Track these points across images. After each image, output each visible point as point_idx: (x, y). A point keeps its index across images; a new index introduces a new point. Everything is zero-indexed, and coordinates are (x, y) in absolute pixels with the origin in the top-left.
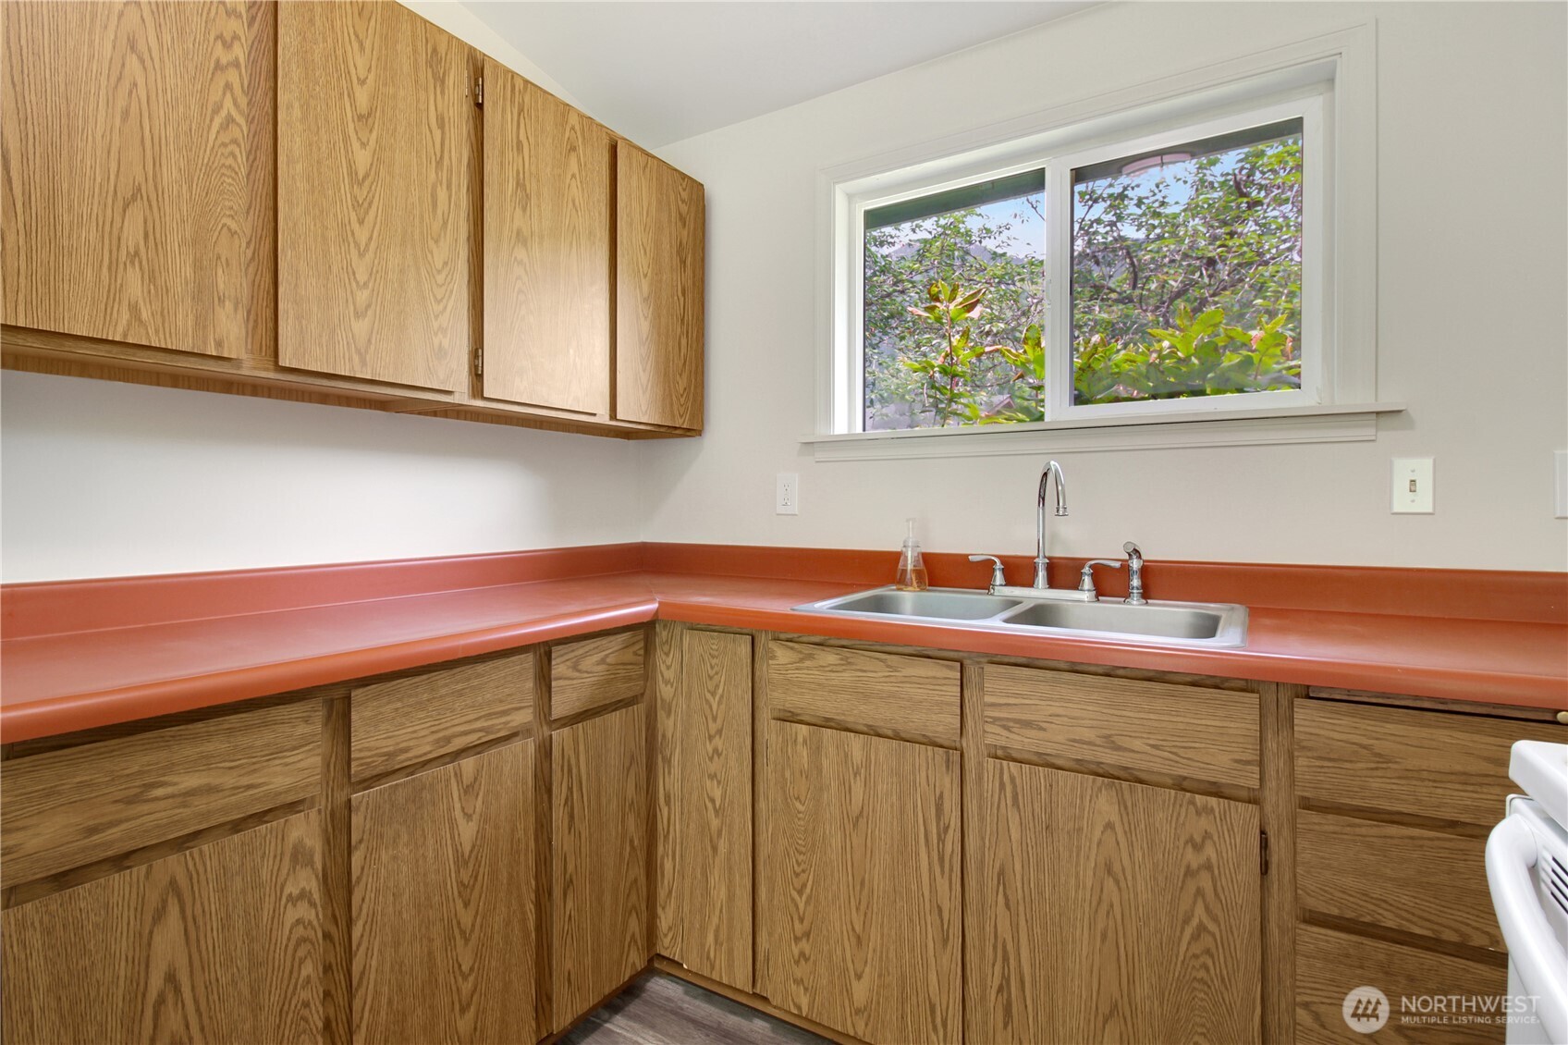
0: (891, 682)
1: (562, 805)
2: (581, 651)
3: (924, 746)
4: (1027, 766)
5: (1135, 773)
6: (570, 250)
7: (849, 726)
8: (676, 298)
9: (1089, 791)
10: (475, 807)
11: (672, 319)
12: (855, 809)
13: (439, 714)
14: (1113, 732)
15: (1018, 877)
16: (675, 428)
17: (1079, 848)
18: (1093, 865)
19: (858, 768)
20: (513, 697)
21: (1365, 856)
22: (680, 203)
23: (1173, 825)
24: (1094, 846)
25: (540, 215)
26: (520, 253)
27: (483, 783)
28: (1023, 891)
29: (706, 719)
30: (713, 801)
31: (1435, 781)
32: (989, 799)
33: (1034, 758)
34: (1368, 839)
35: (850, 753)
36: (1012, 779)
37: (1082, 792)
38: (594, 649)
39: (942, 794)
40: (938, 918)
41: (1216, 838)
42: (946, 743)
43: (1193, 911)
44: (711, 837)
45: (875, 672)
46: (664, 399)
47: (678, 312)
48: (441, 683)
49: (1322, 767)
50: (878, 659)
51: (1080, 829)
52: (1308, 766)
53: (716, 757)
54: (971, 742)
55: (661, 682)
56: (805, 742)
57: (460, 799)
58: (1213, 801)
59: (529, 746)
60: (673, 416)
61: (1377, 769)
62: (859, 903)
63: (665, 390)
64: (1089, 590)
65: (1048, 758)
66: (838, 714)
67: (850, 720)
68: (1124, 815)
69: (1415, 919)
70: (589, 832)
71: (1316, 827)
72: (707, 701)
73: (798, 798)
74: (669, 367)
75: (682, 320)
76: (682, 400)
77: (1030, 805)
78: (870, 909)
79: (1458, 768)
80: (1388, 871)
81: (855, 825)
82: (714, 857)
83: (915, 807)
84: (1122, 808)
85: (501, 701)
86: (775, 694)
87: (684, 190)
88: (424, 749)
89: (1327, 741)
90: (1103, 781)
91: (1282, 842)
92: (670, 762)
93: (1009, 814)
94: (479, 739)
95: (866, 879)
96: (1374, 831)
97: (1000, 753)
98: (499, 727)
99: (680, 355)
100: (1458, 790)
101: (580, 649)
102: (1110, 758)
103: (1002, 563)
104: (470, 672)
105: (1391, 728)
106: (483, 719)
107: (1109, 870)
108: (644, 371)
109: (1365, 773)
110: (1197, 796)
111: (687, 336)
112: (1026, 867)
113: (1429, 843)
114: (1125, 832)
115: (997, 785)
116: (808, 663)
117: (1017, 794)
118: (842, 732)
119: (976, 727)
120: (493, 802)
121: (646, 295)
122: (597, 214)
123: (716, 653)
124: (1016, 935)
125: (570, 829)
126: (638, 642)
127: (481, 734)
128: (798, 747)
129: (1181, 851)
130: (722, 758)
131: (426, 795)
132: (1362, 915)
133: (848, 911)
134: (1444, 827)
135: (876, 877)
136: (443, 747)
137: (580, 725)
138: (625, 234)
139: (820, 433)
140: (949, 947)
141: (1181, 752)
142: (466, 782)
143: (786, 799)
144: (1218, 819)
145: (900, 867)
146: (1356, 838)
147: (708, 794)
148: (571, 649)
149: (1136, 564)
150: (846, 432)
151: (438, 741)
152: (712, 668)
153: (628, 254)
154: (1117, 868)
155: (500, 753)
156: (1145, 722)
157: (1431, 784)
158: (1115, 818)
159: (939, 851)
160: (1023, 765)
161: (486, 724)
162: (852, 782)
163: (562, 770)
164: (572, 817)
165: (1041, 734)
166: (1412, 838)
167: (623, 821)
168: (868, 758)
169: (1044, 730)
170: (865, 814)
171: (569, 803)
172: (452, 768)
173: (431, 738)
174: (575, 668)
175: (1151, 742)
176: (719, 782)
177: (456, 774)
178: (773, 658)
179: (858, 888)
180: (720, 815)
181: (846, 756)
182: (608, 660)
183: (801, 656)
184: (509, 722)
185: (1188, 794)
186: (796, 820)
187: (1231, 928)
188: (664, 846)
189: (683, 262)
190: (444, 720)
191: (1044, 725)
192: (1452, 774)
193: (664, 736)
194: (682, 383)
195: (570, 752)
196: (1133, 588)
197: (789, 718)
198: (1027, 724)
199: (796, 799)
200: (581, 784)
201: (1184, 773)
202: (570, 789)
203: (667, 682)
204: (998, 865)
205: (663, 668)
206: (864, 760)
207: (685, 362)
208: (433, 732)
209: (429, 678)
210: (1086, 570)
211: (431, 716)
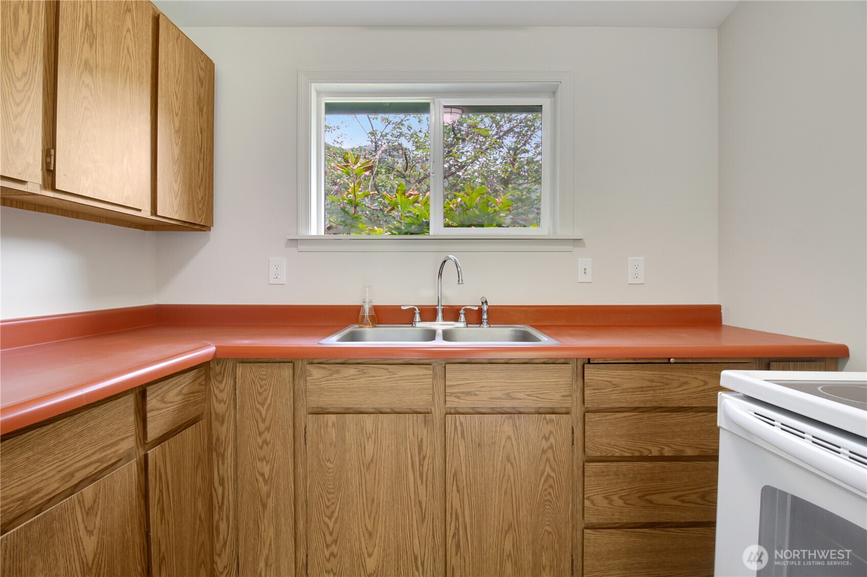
0: (391, 381)
1: (156, 504)
2: (166, 387)
3: (412, 415)
4: (469, 415)
5: (519, 409)
6: (125, 85)
7: (363, 410)
8: (196, 134)
9: (499, 422)
10: (95, 524)
11: (194, 148)
12: (368, 458)
13: (64, 455)
14: (510, 391)
15: (464, 474)
16: (195, 224)
17: (494, 452)
18: (501, 459)
19: (370, 434)
20: (120, 430)
21: (609, 428)
22: (199, 69)
23: (537, 431)
24: (502, 449)
25: (103, 53)
26: (87, 78)
27: (100, 502)
28: (466, 481)
29: (257, 422)
30: (263, 475)
31: (632, 392)
32: (449, 436)
33: (471, 411)
34: (611, 421)
35: (364, 427)
36: (461, 424)
37: (496, 424)
38: (175, 384)
39: (422, 439)
40: (419, 508)
41: (554, 433)
42: (423, 411)
43: (545, 469)
44: (261, 499)
45: (381, 376)
46: (188, 204)
47: (198, 144)
48: (64, 429)
49: (595, 393)
50: (382, 368)
51: (495, 443)
52: (590, 394)
53: (265, 446)
54: (437, 408)
55: (215, 402)
56: (333, 425)
57: (83, 521)
58: (553, 416)
59: (133, 466)
60: (194, 215)
61: (613, 390)
62: (371, 513)
63: (189, 197)
64: (464, 322)
65: (477, 409)
66: (356, 404)
67: (364, 407)
68: (516, 431)
69: (626, 450)
70: (174, 518)
71: (593, 420)
72: (258, 410)
73: (329, 460)
74: (192, 181)
75: (201, 150)
76: (200, 205)
77: (470, 435)
78: (378, 514)
79: (640, 385)
80: (617, 432)
81: (368, 468)
82: (264, 511)
83: (406, 449)
84: (515, 428)
85: (111, 435)
86: (312, 398)
87: (202, 61)
88: (54, 486)
89: (597, 382)
90: (506, 416)
91: (578, 429)
92: (223, 456)
93: (459, 442)
94: (96, 469)
95: (375, 498)
96: (612, 417)
97: (452, 411)
98: (110, 456)
99: (199, 175)
100: (640, 394)
101: (165, 386)
102: (508, 404)
103: (419, 309)
104: (87, 416)
105: (619, 372)
106: (98, 453)
107: (508, 460)
108: (176, 182)
109: (609, 393)
110: (547, 415)
111: (204, 162)
112: (468, 468)
113: (630, 418)
114: (516, 439)
115: (453, 428)
116: (335, 376)
117: (464, 431)
118: (359, 415)
119: (439, 399)
120: (109, 516)
121: (177, 129)
122: (144, 63)
123: (265, 377)
124: (462, 504)
125: (162, 520)
126: (202, 375)
127: (98, 464)
128: (329, 429)
129: (540, 442)
130: (270, 446)
131: (56, 525)
132: (608, 454)
133: (363, 519)
134: (633, 410)
135: (382, 495)
136: (67, 482)
137: (167, 442)
138: (164, 82)
139: (302, 233)
140: (426, 522)
141: (540, 396)
142: (87, 505)
143: (320, 462)
144: (555, 424)
145: (397, 485)
146: (606, 421)
147: (258, 471)
148: (159, 387)
149: (485, 308)
150: (316, 234)
151: (63, 478)
152: (261, 387)
153: (166, 97)
154: (512, 457)
155: (112, 476)
156: (525, 384)
157: (631, 393)
158: (511, 433)
159: (420, 471)
160: (467, 415)
161: (100, 456)
162: (366, 443)
163: (156, 479)
164: (162, 511)
165: (476, 398)
166: (625, 417)
167: (195, 502)
168: (376, 428)
169: (477, 395)
170: (374, 461)
171: (161, 503)
172: (76, 498)
173: (58, 477)
174: (163, 401)
175: (527, 393)
176: (267, 462)
177: (79, 501)
178: (310, 375)
179: (370, 504)
180: (269, 483)
181: (362, 428)
182: (184, 392)
183: (330, 372)
184: (118, 451)
185: (543, 415)
186: (327, 474)
187: (560, 472)
188: (219, 514)
189: (201, 111)
190: (68, 460)
191: (477, 393)
192: (638, 388)
193: (218, 439)
194: (200, 194)
195: (160, 463)
196: (484, 320)
197: (321, 412)
198: (469, 393)
199: (327, 461)
200: (168, 484)
201: (540, 405)
202: (161, 491)
203: (220, 402)
204: (453, 471)
205: (217, 391)
206: (374, 429)
207: (202, 179)
208: (59, 471)
209: (54, 427)
210: (462, 311)
211: (57, 458)
